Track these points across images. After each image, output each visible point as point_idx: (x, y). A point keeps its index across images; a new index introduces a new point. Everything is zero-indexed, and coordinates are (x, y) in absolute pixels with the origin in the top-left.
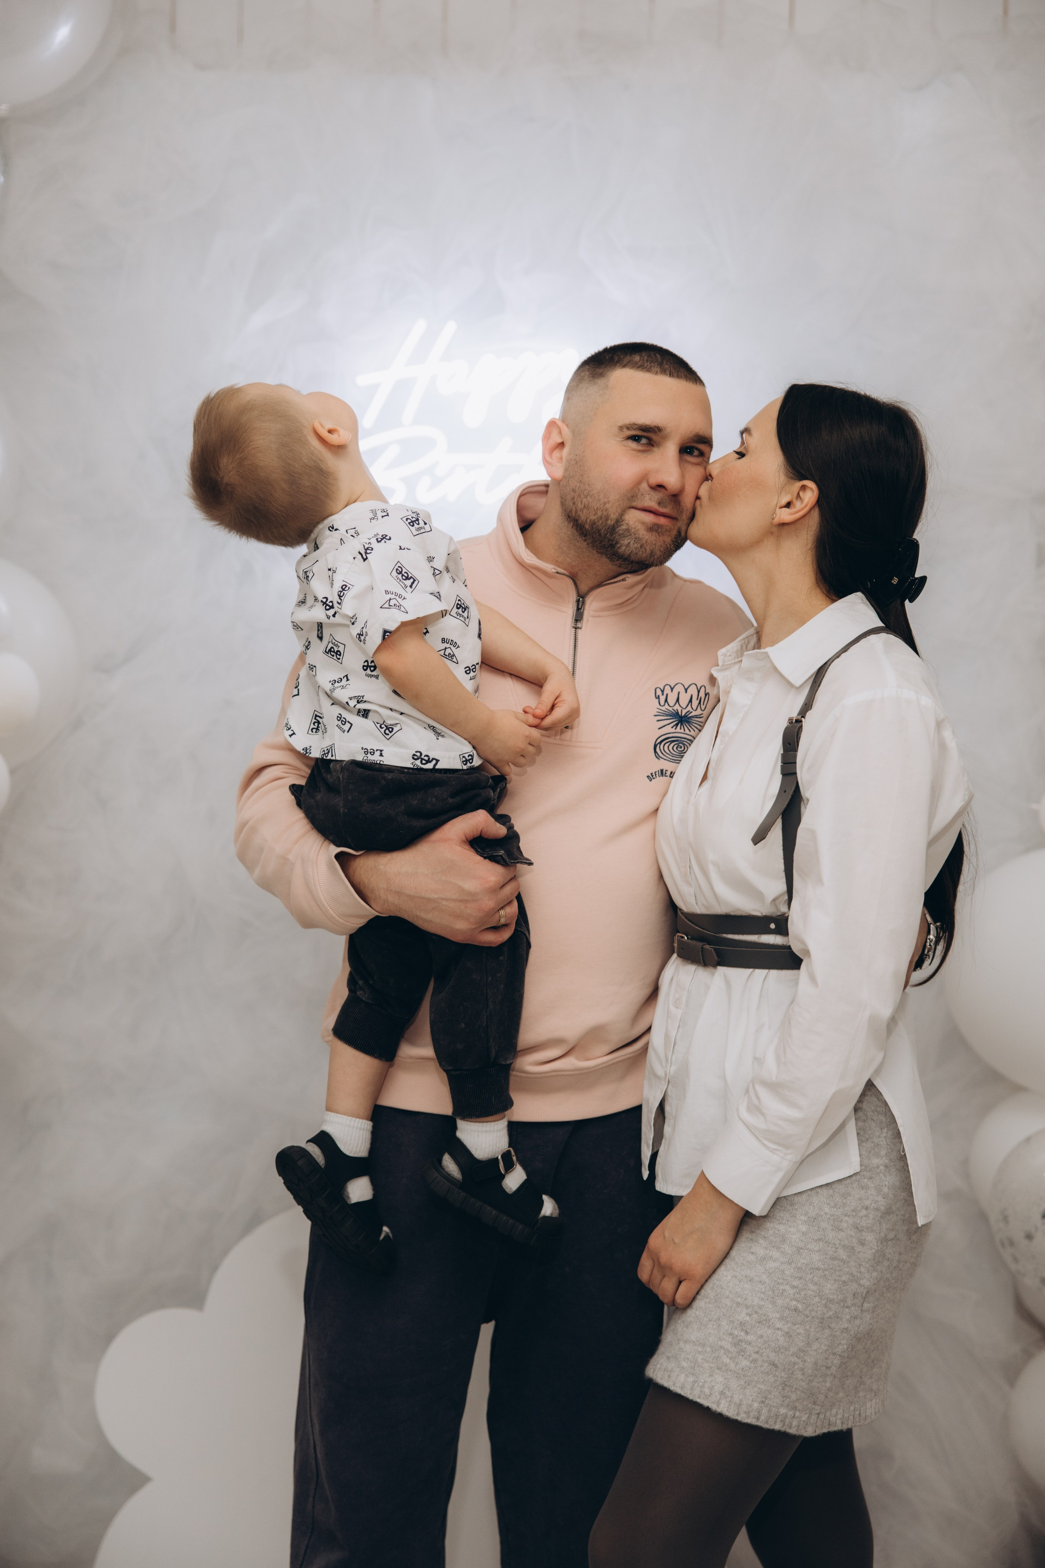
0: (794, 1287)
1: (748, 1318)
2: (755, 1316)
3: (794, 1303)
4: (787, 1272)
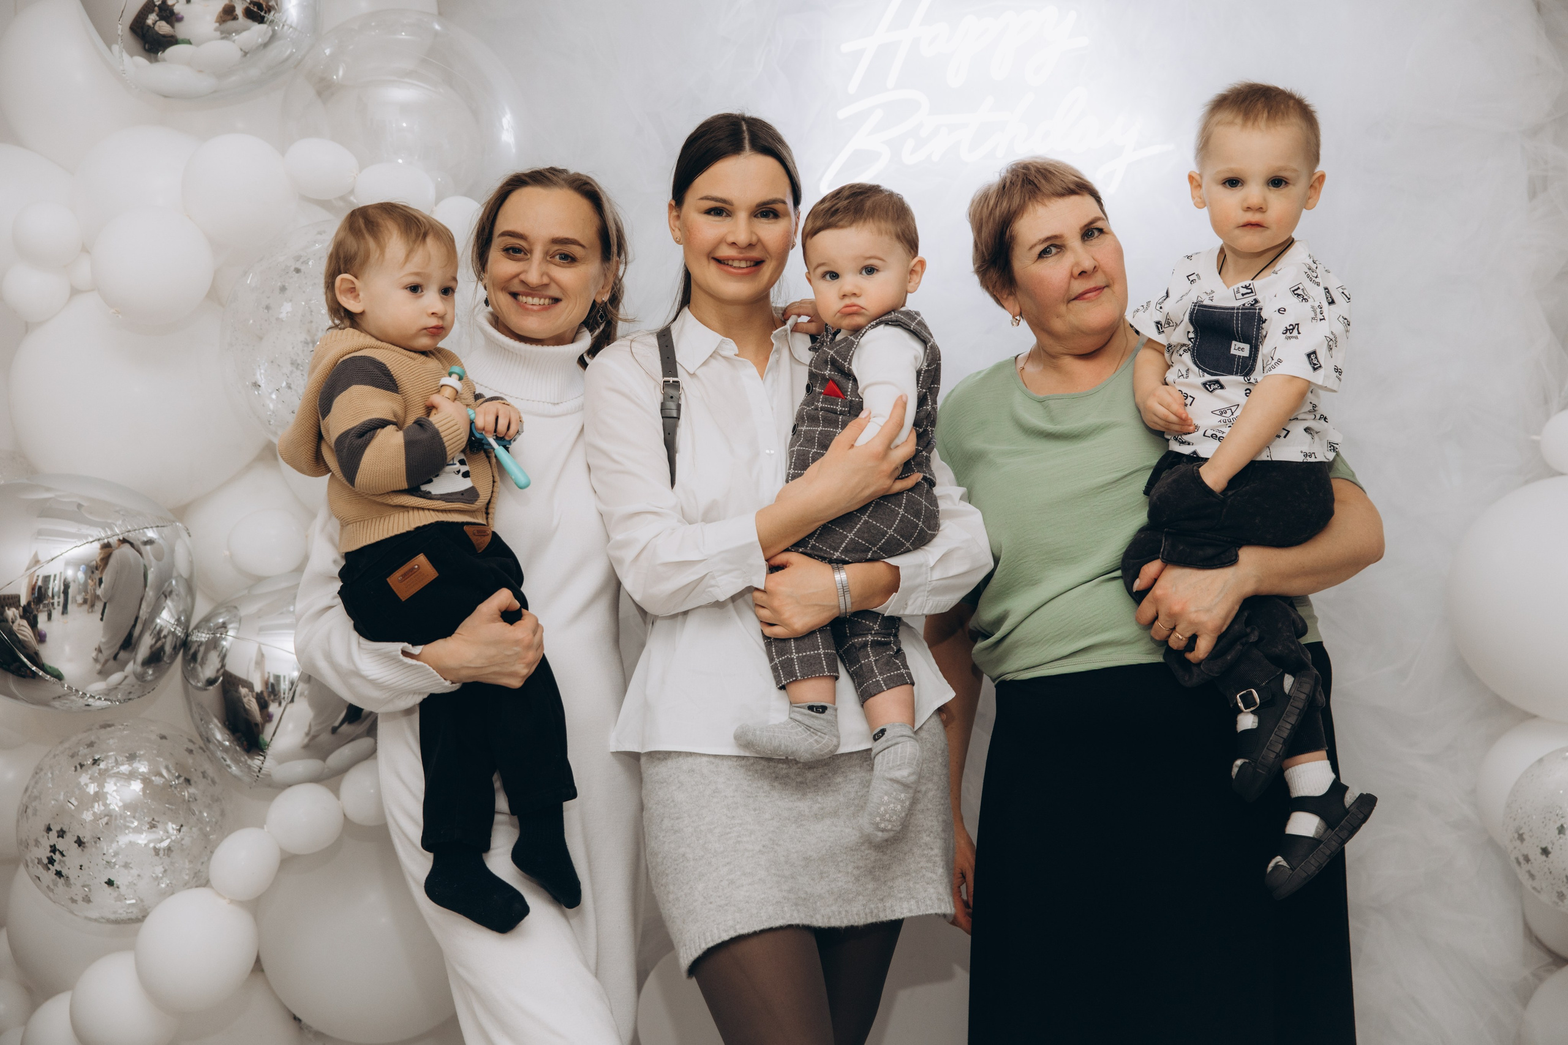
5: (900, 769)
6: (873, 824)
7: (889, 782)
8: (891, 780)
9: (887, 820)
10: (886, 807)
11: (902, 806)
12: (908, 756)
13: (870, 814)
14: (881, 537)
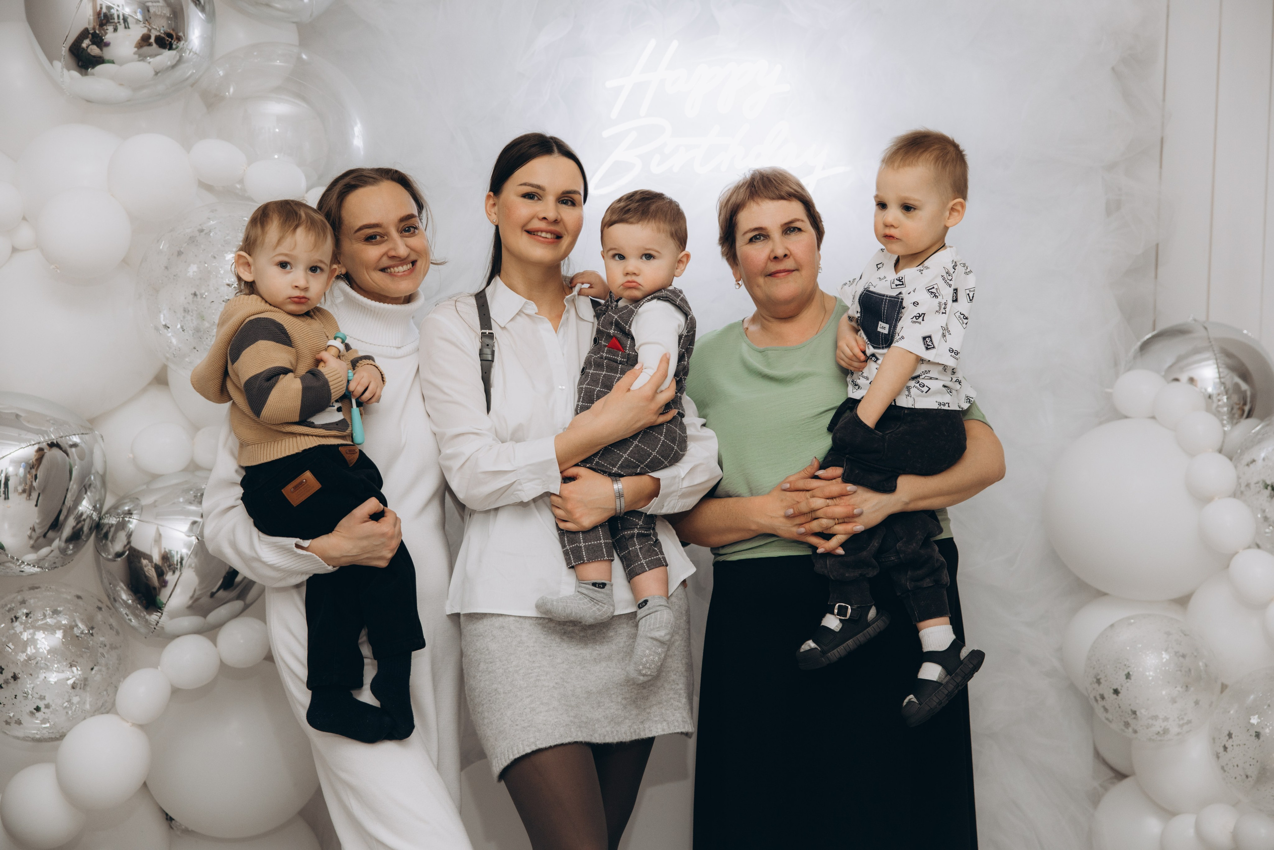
5: (658, 631)
6: (637, 670)
7: (650, 640)
8: (652, 638)
9: (648, 668)
10: (647, 658)
11: (659, 658)
12: (664, 621)
13: (635, 663)
14: (647, 457)
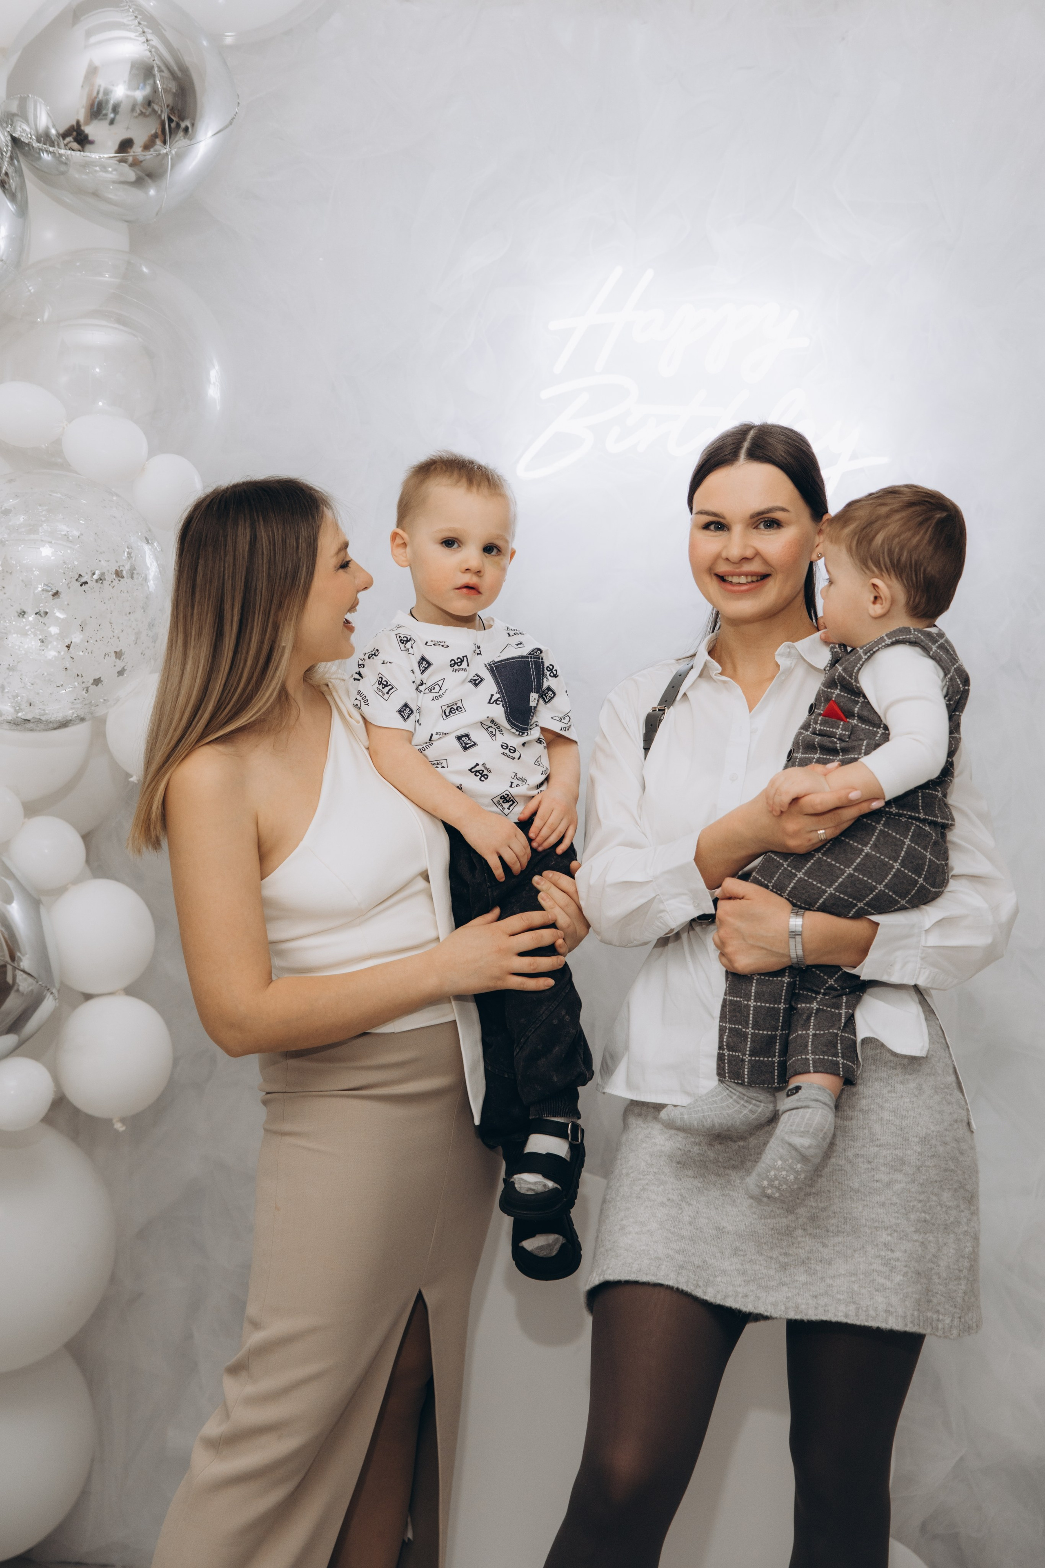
0: (920, 1201)
1: (889, 1238)
2: (895, 1234)
3: (923, 1215)
4: (913, 1190)
5: (800, 1136)
6: (759, 1186)
7: (787, 1146)
8: (790, 1144)
9: (776, 1187)
10: (777, 1173)
11: (796, 1178)
12: (814, 1125)
13: (759, 1175)
14: (868, 892)
